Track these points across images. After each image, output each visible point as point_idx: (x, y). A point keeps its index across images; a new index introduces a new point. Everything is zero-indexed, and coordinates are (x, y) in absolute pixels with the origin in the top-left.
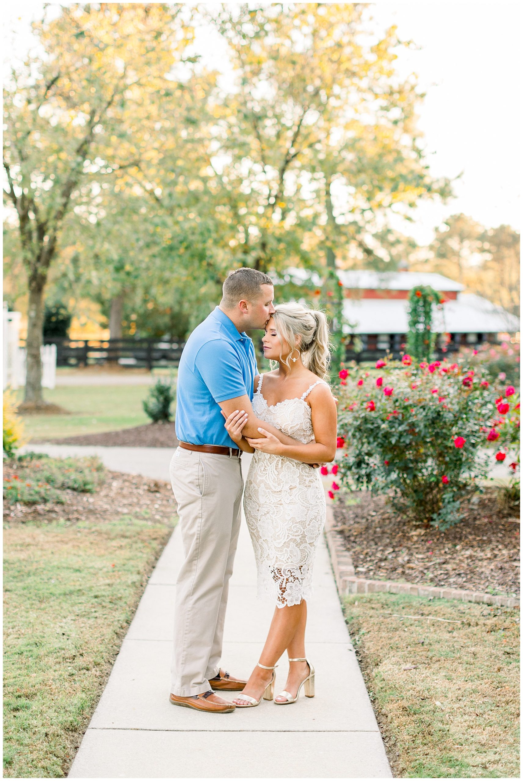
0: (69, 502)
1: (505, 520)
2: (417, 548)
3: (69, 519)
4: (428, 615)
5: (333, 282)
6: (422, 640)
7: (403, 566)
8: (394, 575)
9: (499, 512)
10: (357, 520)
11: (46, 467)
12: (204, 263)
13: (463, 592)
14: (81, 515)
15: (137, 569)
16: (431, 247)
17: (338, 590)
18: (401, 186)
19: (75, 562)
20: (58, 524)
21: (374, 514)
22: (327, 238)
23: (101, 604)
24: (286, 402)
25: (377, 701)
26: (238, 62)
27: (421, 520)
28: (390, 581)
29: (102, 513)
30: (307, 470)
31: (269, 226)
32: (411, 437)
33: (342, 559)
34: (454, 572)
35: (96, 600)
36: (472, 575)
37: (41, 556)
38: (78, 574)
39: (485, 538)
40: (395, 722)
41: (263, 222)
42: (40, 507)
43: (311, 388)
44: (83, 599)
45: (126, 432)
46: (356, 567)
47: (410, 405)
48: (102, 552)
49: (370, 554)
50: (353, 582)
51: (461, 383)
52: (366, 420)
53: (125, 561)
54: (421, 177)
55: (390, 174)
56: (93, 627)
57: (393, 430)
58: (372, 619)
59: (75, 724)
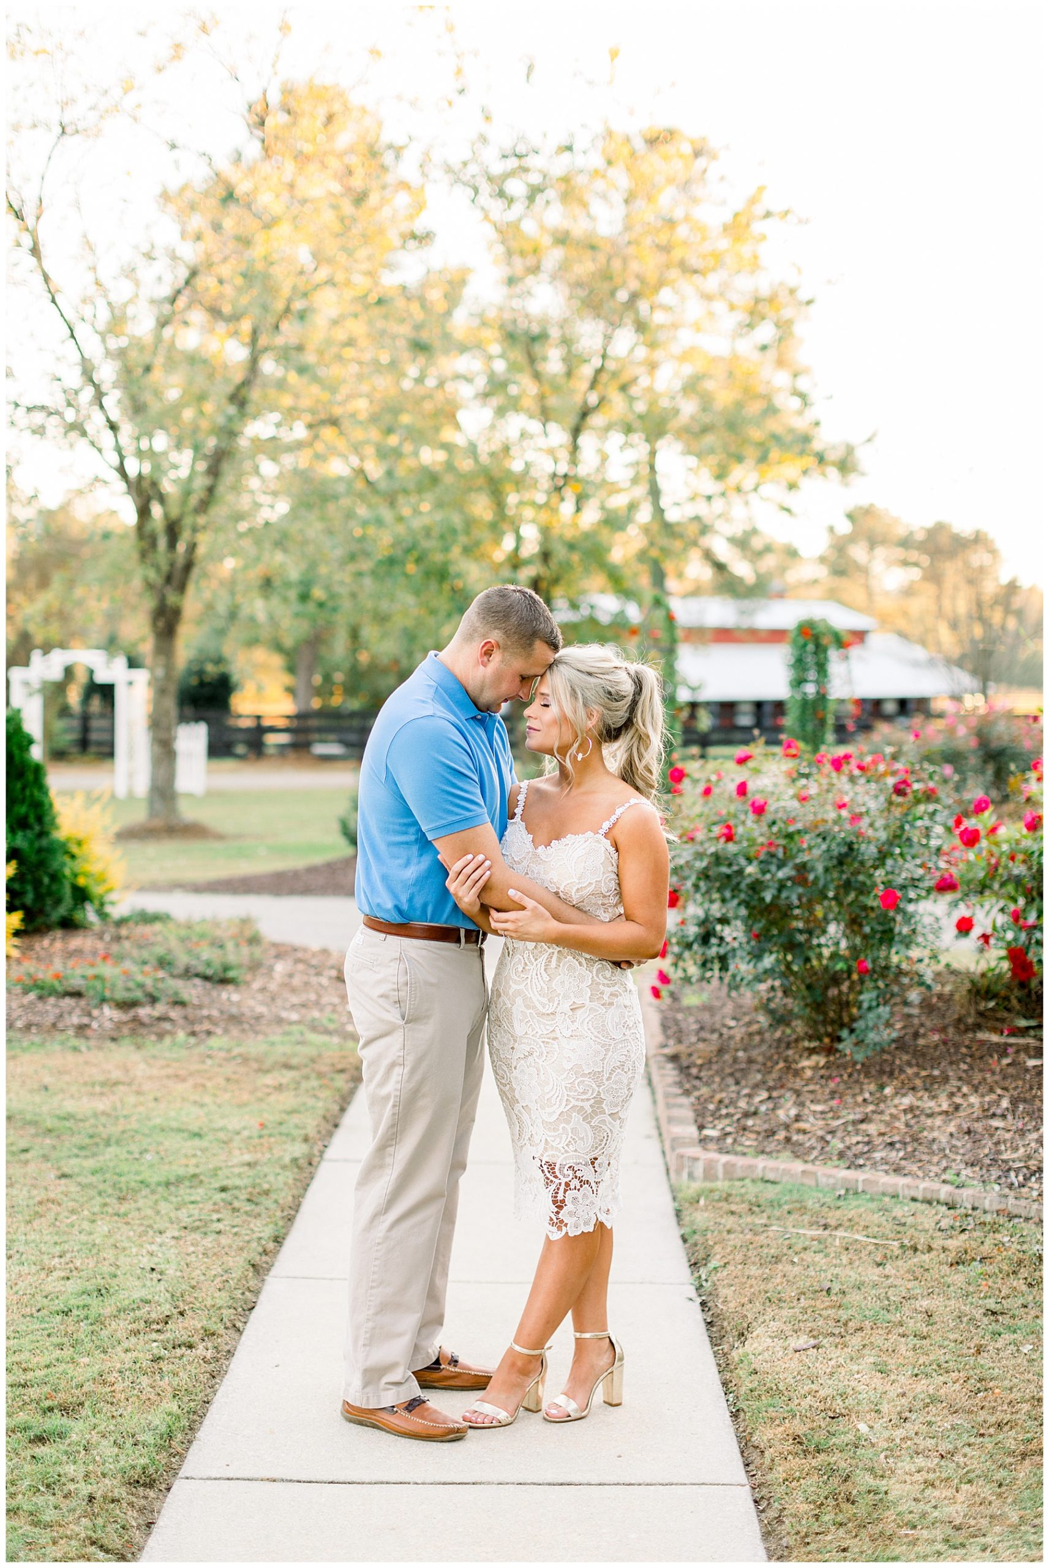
0: (196, 1001)
1: (970, 1035)
2: (812, 1092)
3: (193, 1034)
4: (836, 1228)
5: (660, 614)
6: (827, 1285)
7: (787, 1127)
8: (771, 1146)
9: (960, 1020)
10: (703, 1034)
11: (159, 938)
12: (446, 587)
13: (901, 1181)
14: (216, 1024)
15: (303, 1132)
16: (822, 560)
17: (668, 1170)
18: (774, 454)
19: (193, 1117)
20: (174, 1043)
21: (732, 1023)
22: (652, 544)
23: (231, 1204)
24: (570, 839)
25: (742, 1414)
26: (500, 249)
27: (820, 1039)
28: (764, 1157)
29: (252, 1022)
30: (608, 974)
31: (555, 524)
32: (800, 890)
33: (676, 1112)
34: (881, 1139)
35: (223, 1195)
36: (916, 1145)
37: (135, 1106)
38: (197, 1142)
39: (936, 1073)
40: (780, 1469)
41: (544, 516)
42: (144, 1012)
43: (619, 811)
44: (199, 1193)
45: (312, 870)
46: (701, 1127)
47: (799, 832)
48: (245, 1097)
49: (727, 1101)
50: (696, 1159)
51: (891, 790)
52: (717, 859)
53: (284, 1116)
54: (806, 439)
55: (756, 434)
56: (210, 1254)
57: (768, 876)
58: (732, 1236)
59: (151, 1470)
